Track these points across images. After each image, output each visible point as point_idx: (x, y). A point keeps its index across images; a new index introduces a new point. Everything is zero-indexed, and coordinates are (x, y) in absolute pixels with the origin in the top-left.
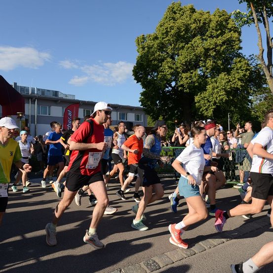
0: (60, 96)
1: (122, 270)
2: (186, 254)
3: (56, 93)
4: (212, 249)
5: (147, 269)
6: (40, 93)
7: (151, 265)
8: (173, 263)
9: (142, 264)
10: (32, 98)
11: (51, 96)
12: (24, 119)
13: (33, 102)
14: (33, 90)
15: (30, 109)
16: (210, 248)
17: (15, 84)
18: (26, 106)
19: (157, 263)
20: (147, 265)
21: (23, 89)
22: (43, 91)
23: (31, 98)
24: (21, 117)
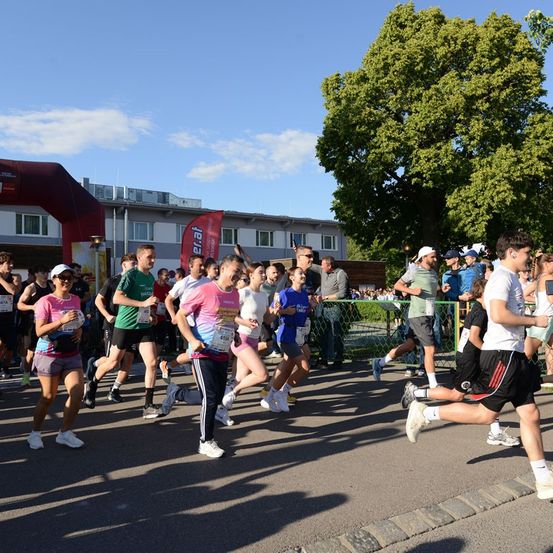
0: (172, 202)
1: (303, 550)
2: (434, 521)
3: (164, 196)
4: (490, 512)
5: (353, 550)
6: (134, 198)
7: (361, 542)
8: (408, 538)
9: (342, 538)
10: (119, 208)
11: (154, 202)
12: (103, 249)
13: (121, 215)
14: (120, 192)
15: (116, 229)
16: (485, 509)
17: (86, 180)
18: (108, 222)
19: (373, 538)
20: (354, 541)
21: (100, 189)
22: (139, 194)
23: (117, 208)
24: (98, 245)
